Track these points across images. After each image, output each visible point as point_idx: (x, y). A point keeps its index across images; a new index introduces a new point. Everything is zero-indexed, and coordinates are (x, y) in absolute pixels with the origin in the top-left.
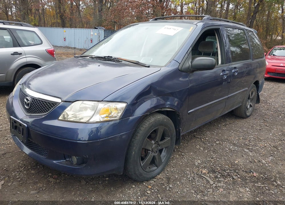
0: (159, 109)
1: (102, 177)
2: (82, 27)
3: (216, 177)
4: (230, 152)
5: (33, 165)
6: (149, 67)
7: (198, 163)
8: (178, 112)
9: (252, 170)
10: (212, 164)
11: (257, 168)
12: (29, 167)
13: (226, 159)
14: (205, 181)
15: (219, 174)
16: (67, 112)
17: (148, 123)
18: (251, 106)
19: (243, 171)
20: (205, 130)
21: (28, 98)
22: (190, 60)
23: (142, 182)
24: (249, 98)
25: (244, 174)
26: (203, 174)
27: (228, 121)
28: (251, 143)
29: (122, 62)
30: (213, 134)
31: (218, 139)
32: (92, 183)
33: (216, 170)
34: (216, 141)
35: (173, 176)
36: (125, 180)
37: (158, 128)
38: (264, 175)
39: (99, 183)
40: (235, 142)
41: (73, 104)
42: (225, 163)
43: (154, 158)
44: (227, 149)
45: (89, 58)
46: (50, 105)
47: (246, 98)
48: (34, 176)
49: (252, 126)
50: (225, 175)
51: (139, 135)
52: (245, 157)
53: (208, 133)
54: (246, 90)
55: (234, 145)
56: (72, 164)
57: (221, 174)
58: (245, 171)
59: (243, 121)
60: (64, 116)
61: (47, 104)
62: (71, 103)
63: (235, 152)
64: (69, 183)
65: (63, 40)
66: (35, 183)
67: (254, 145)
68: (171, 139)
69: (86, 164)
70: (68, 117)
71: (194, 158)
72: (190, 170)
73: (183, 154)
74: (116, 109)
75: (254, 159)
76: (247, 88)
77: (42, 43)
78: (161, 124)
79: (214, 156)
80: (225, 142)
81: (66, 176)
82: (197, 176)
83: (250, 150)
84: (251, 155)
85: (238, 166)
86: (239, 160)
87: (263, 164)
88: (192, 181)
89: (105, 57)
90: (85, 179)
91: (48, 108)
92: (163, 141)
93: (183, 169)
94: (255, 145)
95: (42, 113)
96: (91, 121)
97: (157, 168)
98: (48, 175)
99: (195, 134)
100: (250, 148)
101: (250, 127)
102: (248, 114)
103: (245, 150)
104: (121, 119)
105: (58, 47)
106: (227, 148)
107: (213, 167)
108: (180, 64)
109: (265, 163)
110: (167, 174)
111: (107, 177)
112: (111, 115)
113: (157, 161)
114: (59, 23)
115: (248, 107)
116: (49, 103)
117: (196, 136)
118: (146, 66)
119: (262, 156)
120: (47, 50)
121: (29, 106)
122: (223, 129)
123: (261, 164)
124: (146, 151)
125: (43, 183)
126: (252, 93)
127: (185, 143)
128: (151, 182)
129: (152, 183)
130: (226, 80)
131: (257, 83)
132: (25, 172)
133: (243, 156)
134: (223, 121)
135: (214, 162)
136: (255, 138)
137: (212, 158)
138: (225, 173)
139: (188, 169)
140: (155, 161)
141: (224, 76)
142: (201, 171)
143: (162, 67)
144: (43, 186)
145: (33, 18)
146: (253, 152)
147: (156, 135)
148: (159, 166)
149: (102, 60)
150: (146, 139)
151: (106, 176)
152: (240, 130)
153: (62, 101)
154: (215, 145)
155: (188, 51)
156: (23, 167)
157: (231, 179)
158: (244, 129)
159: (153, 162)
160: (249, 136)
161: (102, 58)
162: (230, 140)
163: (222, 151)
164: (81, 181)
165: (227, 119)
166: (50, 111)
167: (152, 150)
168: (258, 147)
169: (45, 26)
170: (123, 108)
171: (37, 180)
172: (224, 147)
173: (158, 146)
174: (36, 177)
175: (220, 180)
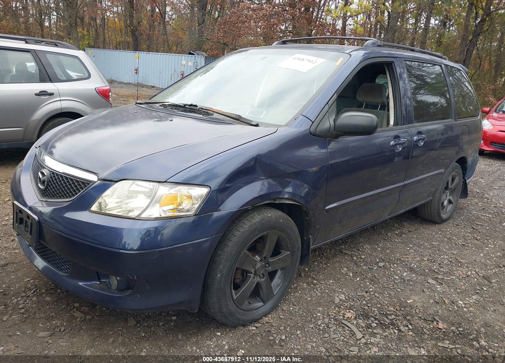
0: (270, 200)
1: (166, 314)
2: (169, 50)
3: (369, 326)
4: (401, 282)
5: (51, 287)
6: (257, 125)
7: (341, 300)
8: (306, 208)
9: (437, 318)
10: (364, 302)
11: (446, 313)
12: (43, 291)
13: (393, 295)
14: (348, 332)
15: (375, 321)
16: (105, 198)
17: (249, 224)
18: (450, 202)
19: (420, 317)
20: (362, 242)
21: (45, 171)
22: (333, 117)
23: (234, 327)
24: (446, 188)
25: (422, 324)
26: (345, 319)
27: (407, 226)
28: (442, 269)
29: (213, 115)
30: (376, 249)
31: (383, 258)
32: (146, 324)
33: (371, 314)
34: (378, 263)
35: (291, 319)
36: (204, 322)
37: (268, 234)
38: (457, 328)
39: (158, 326)
40: (413, 265)
41: (117, 185)
42: (390, 301)
43: (258, 286)
44: (397, 277)
45: (160, 106)
46: (80, 185)
47: (441, 188)
48: (48, 307)
49: (449, 239)
50: (385, 323)
51: (230, 244)
52: (428, 293)
53: (367, 246)
54: (441, 173)
55: (412, 270)
56: (109, 289)
57: (379, 321)
58: (423, 318)
59: (435, 228)
60: (100, 204)
61: (74, 183)
62: (112, 183)
63: (411, 283)
64: (107, 322)
65: (134, 72)
66: (49, 319)
67: (447, 273)
68: (293, 254)
69: (132, 289)
70: (106, 207)
71: (334, 291)
72: (324, 310)
73: (315, 281)
74: (190, 197)
75: (444, 299)
76: (443, 170)
77: (89, 77)
78: (272, 226)
79: (371, 288)
80: (395, 265)
81: (104, 309)
82: (335, 322)
83: (439, 281)
84: (438, 289)
85: (412, 308)
86: (416, 298)
87: (460, 307)
88: (324, 331)
89: (185, 105)
90: (136, 316)
91: (74, 191)
92: (277, 256)
93: (311, 308)
94: (450, 273)
95: (64, 198)
96: (144, 216)
97: (263, 304)
98: (73, 305)
99: (343, 247)
100: (439, 277)
101: (446, 239)
102: (444, 216)
103: (430, 281)
104: (197, 215)
105: (124, 83)
106: (397, 275)
107: (366, 308)
108: (313, 122)
109: (463, 305)
110: (281, 317)
111: (174, 316)
112: (180, 207)
113: (264, 291)
114: (128, 43)
115: (446, 203)
116: (77, 181)
117: (344, 251)
118: (252, 123)
119: (458, 293)
120: (98, 89)
121: (44, 185)
122: (396, 240)
123: (456, 308)
124: (245, 274)
125: (63, 320)
126: (453, 180)
127: (321, 263)
128: (251, 328)
129: (253, 330)
130: (400, 154)
131: (462, 162)
132: (35, 299)
133: (423, 291)
134: (397, 226)
135: (369, 298)
136: (451, 260)
137: (367, 292)
138: (386, 319)
139: (320, 309)
140: (261, 291)
141: (398, 146)
142: (344, 314)
143: (280, 126)
144: (62, 325)
145: (85, 32)
146: (444, 285)
147: (264, 246)
148: (268, 300)
149: (181, 111)
150: (244, 253)
151: (172, 313)
152: (426, 244)
153: (99, 179)
154: (376, 268)
155: (329, 100)
156: (32, 289)
157: (396, 332)
158: (433, 243)
159: (256, 293)
160: (440, 256)
161: (180, 106)
162: (404, 261)
163: (387, 280)
164: (127, 320)
165: (405, 224)
166: (78, 195)
167: (255, 272)
168: (454, 277)
169: (104, 48)
170: (202, 196)
171: (53, 314)
172: (391, 274)
173: (267, 265)
174: (52, 308)
175: (375, 331)
